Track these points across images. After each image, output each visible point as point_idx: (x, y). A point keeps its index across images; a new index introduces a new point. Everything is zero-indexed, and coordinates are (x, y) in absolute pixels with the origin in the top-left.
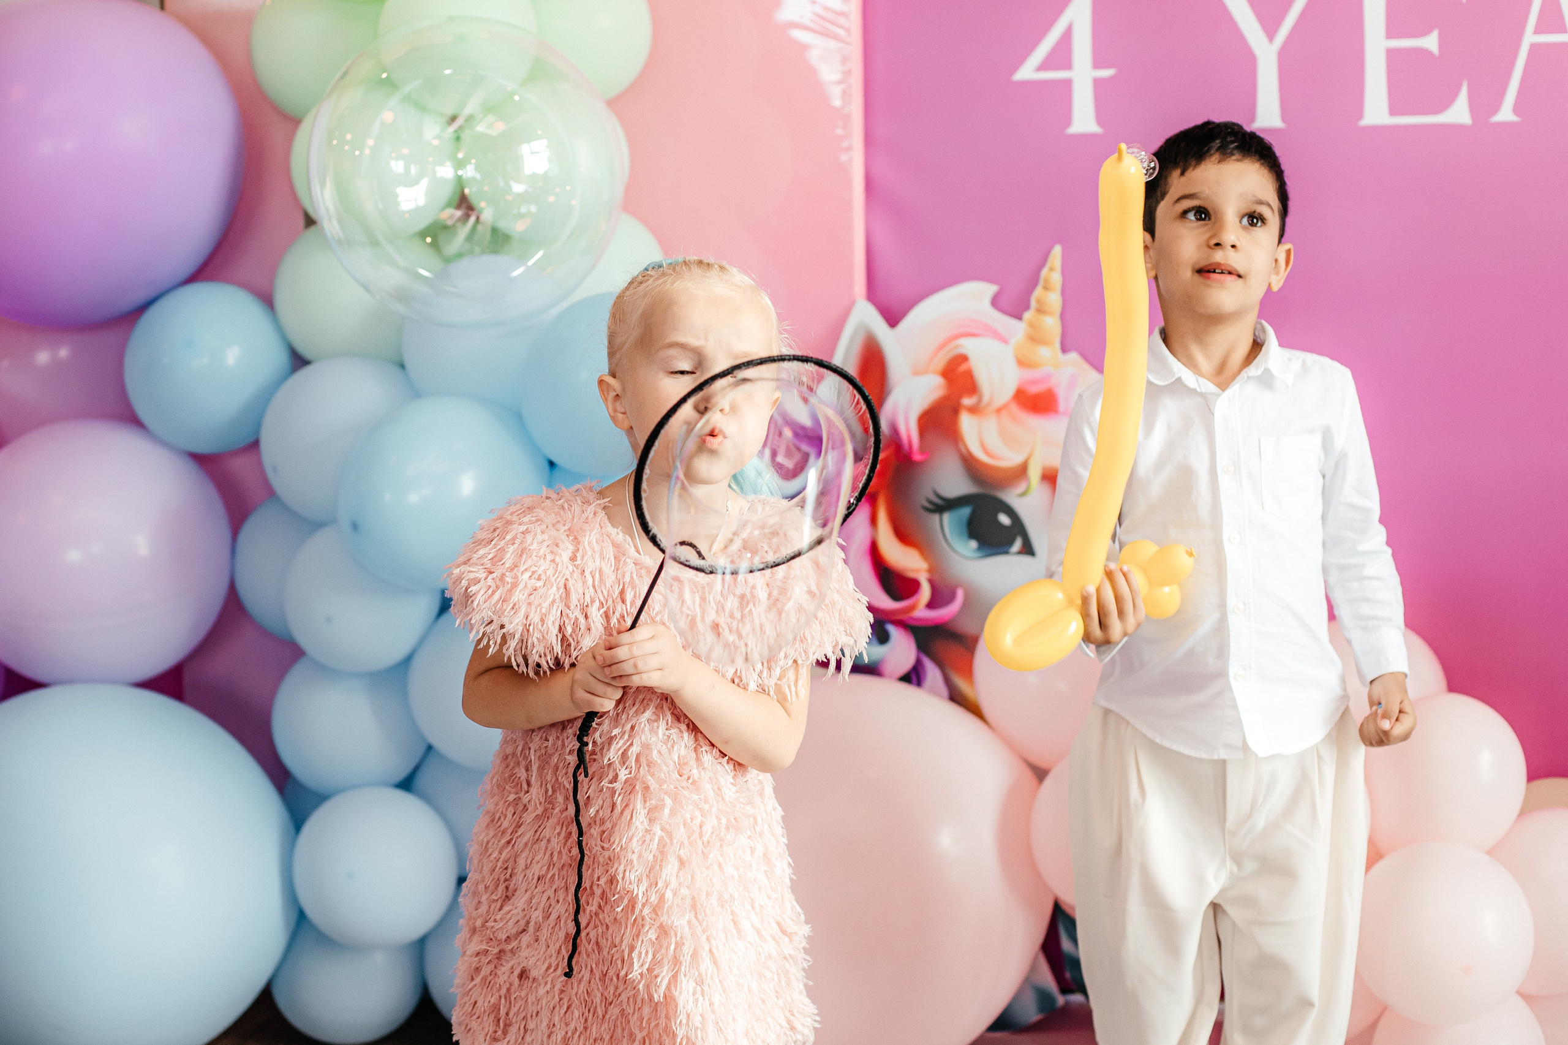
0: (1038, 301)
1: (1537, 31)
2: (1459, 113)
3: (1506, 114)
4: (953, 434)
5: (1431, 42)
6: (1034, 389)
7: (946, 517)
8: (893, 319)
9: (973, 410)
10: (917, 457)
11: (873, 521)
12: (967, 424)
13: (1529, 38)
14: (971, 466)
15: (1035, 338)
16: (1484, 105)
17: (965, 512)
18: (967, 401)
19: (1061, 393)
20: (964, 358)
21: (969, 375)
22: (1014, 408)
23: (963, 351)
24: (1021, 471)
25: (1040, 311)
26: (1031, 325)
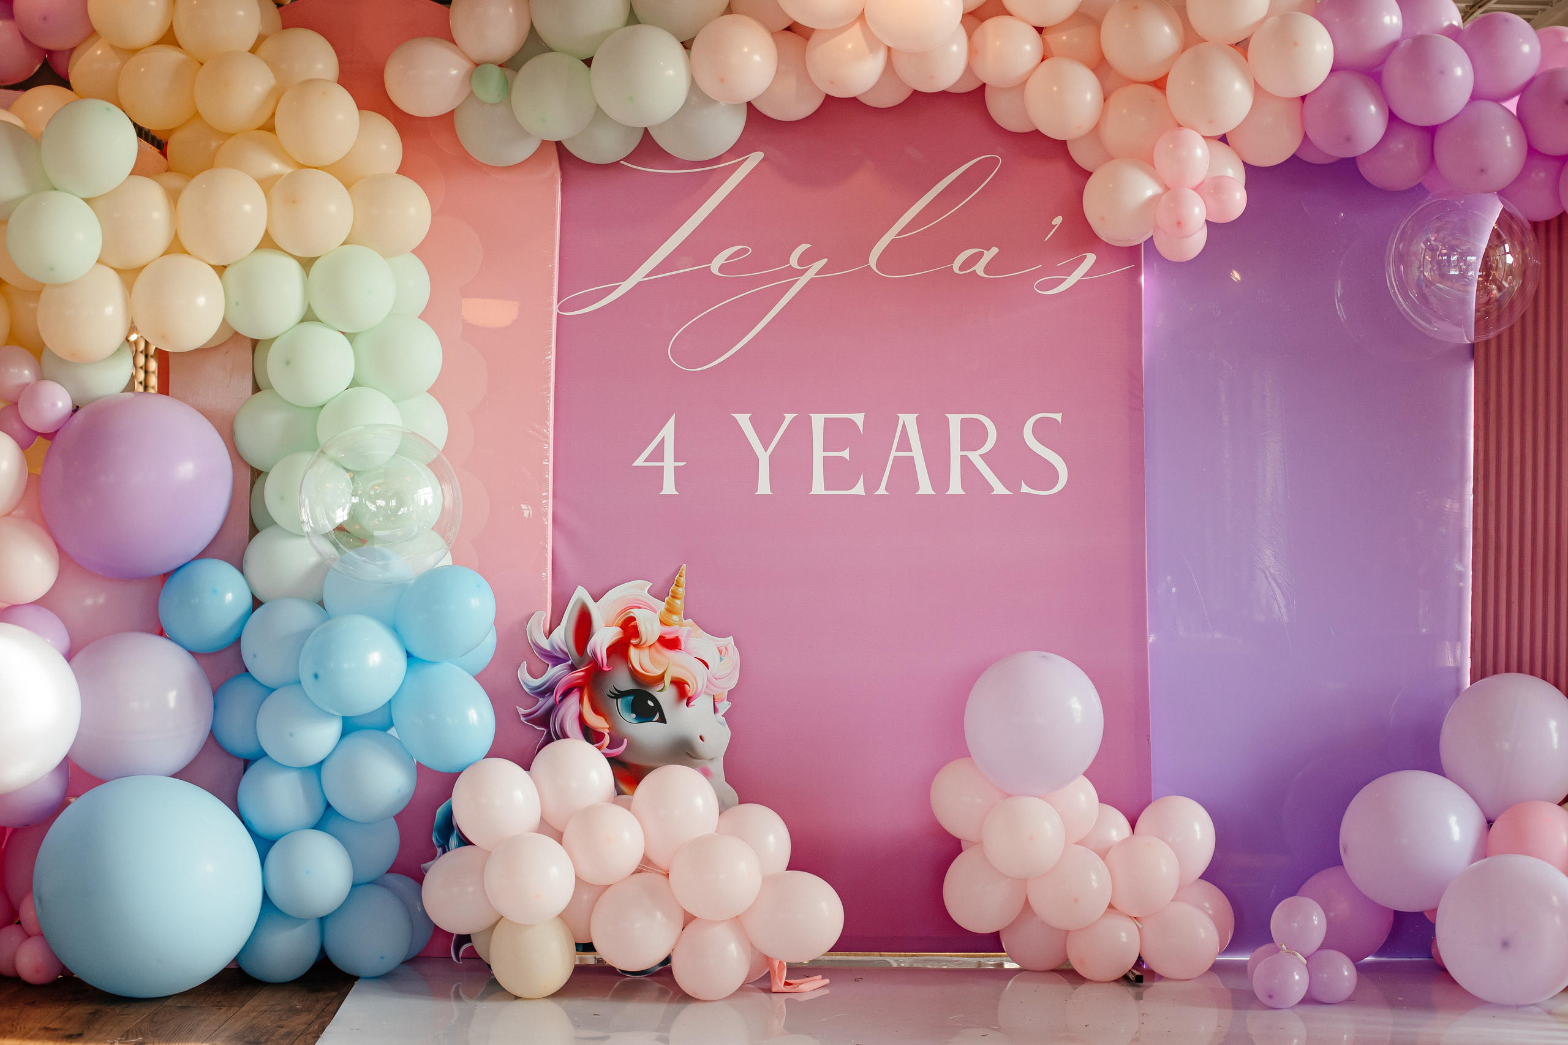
0: (672, 592)
1: (897, 450)
2: (859, 489)
3: (882, 491)
4: (626, 657)
5: (845, 454)
6: (668, 637)
7: (620, 700)
8: (596, 599)
9: (636, 646)
10: (606, 669)
11: (581, 701)
12: (633, 652)
13: (894, 453)
14: (634, 674)
15: (670, 610)
16: (872, 486)
17: (631, 698)
18: (633, 641)
19: (683, 639)
20: (633, 619)
21: (636, 627)
22: (658, 645)
23: (632, 615)
24: (661, 678)
25: (673, 597)
26: (668, 603)
